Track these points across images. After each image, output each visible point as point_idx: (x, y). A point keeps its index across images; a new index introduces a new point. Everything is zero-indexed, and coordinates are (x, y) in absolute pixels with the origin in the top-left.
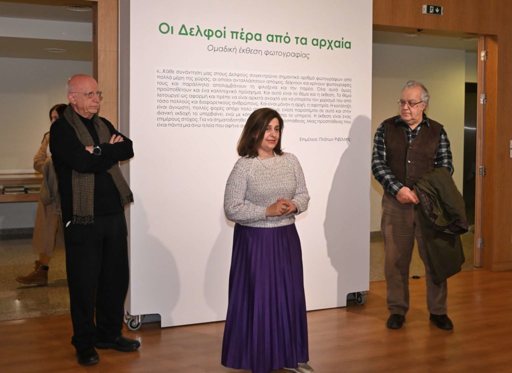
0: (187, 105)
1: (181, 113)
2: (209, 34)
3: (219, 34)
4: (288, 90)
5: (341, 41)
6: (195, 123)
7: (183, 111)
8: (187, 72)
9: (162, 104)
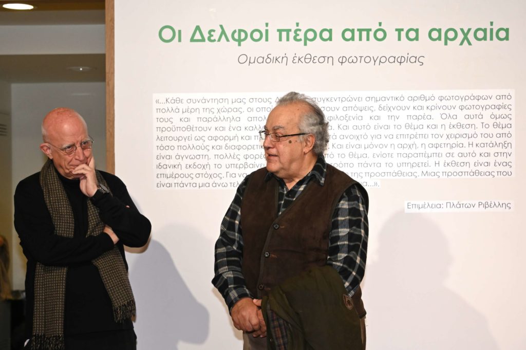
0: (205, 152)
1: (195, 166)
2: (240, 37)
3: (256, 35)
4: (384, 121)
5: (489, 27)
6: (217, 180)
7: (198, 162)
8: (205, 101)
9: (164, 153)
